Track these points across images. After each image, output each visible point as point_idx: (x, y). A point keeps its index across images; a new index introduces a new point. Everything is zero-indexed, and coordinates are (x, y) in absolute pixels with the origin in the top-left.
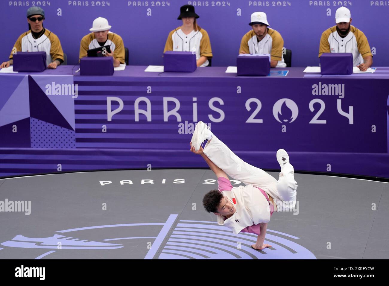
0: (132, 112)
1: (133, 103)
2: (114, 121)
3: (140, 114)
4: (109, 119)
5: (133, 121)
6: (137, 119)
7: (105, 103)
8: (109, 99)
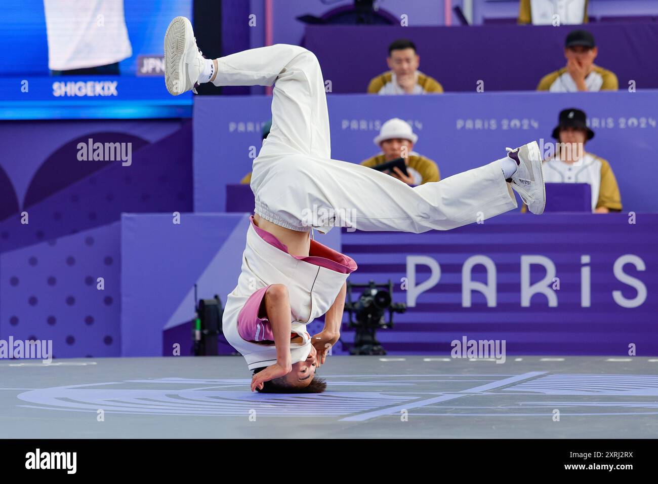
0: (458, 288)
1: (458, 269)
2: (421, 307)
3: (474, 292)
4: (411, 302)
5: (457, 307)
6: (467, 302)
7: (401, 269)
8: (412, 261)
